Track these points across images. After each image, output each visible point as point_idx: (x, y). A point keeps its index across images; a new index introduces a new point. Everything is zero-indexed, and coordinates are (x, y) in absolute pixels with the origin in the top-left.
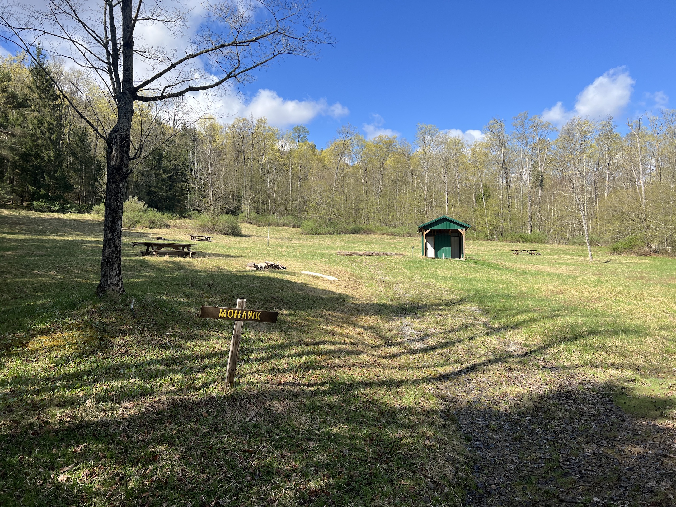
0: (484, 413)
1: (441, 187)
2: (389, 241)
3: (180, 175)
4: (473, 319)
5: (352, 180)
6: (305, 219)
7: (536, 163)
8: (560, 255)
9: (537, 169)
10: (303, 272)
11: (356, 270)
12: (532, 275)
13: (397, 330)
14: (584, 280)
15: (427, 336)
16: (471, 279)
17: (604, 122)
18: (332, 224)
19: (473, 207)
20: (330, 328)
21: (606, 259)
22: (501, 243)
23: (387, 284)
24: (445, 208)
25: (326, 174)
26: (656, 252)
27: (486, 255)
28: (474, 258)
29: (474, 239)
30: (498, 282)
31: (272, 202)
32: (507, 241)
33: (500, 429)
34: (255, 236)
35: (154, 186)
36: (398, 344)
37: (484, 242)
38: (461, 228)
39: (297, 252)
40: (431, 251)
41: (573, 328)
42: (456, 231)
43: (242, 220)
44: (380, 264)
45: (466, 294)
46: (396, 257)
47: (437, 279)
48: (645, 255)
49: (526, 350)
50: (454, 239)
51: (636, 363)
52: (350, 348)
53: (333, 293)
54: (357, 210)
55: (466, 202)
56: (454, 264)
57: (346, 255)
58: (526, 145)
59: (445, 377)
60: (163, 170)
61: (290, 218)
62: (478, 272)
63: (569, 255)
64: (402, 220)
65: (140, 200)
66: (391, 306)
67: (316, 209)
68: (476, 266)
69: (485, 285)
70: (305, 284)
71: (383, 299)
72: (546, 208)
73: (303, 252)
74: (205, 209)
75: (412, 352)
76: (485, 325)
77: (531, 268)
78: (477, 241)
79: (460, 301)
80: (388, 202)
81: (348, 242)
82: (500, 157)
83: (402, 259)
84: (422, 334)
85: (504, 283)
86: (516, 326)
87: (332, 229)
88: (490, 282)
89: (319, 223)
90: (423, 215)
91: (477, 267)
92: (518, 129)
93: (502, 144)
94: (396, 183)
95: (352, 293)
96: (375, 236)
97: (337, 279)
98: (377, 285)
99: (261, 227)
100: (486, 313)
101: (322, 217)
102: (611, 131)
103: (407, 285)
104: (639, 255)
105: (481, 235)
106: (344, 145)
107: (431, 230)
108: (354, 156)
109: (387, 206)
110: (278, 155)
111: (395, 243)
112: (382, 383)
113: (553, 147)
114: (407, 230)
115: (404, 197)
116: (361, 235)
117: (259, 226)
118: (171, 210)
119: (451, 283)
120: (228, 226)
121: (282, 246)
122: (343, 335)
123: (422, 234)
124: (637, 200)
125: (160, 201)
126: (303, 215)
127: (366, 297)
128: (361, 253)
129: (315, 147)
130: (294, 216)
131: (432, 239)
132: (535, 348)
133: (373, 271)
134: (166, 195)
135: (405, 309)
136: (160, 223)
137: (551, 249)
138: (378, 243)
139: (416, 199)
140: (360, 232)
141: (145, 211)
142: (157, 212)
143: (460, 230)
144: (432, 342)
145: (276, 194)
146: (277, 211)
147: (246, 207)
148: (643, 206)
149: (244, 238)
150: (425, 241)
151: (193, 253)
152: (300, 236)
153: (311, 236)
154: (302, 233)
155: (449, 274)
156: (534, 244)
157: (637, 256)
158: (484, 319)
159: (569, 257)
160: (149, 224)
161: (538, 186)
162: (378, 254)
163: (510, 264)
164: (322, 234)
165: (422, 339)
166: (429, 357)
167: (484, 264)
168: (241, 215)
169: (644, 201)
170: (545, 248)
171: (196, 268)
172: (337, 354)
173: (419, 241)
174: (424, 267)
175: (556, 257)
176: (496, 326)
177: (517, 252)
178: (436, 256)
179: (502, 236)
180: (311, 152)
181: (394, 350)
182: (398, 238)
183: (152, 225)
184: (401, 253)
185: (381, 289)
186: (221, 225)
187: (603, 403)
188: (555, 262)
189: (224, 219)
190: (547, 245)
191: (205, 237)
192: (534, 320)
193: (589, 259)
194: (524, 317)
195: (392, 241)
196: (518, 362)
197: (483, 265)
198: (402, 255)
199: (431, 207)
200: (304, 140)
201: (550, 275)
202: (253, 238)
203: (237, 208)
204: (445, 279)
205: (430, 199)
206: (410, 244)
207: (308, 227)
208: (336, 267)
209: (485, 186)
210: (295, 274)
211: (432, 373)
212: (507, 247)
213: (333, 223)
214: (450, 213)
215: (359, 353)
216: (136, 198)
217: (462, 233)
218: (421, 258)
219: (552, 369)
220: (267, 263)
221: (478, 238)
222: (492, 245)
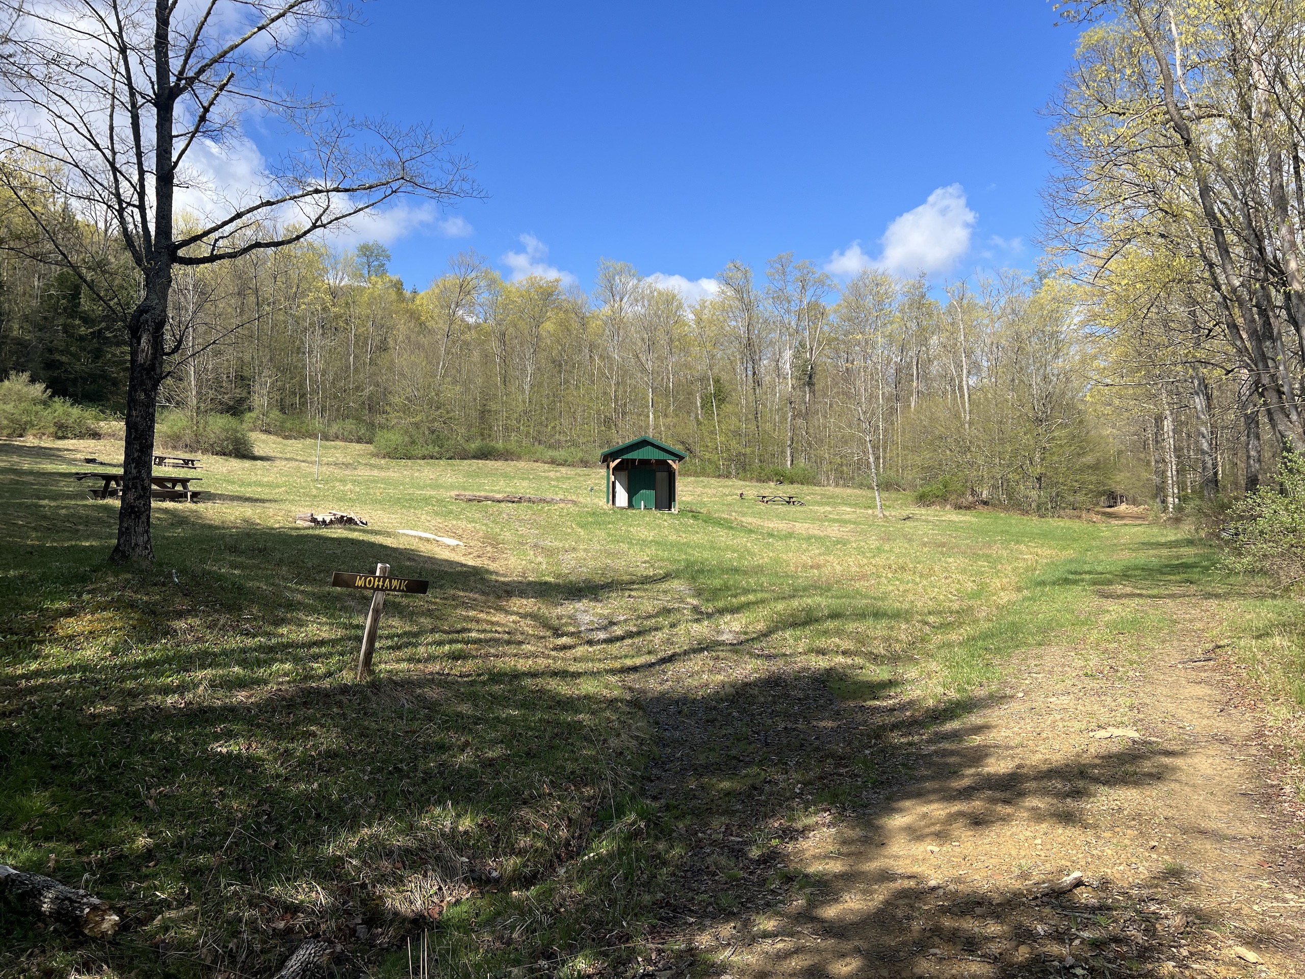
0: (677, 702)
1: (641, 378)
2: (547, 474)
3: (120, 330)
4: (680, 603)
5: (476, 355)
6: (382, 427)
7: (803, 345)
8: (835, 505)
9: (803, 355)
10: (401, 531)
11: (492, 528)
12: (781, 539)
13: (570, 617)
14: (858, 549)
15: (612, 623)
16: (684, 544)
17: (911, 281)
18: (438, 441)
19: (697, 418)
20: (472, 613)
21: (906, 512)
22: (742, 483)
23: (549, 553)
24: (649, 417)
25: (424, 341)
26: (985, 503)
27: (715, 503)
28: (694, 508)
29: (696, 474)
30: (727, 548)
31: (314, 392)
32: (752, 479)
33: (693, 714)
34: (281, 458)
35: (61, 351)
36: (572, 634)
37: (713, 481)
38: (673, 458)
39: (377, 492)
40: (622, 497)
41: (809, 610)
42: (665, 462)
43: (251, 425)
44: (534, 517)
45: (671, 567)
46: (562, 505)
47: (630, 543)
48: (968, 508)
49: (742, 637)
50: (661, 476)
51: (875, 651)
52: (506, 637)
53: (465, 565)
54: (484, 413)
55: (684, 407)
56: (659, 518)
57: (470, 500)
58: (788, 311)
59: (635, 669)
60: (81, 318)
61: (350, 425)
62: (697, 533)
63: (850, 505)
64: (571, 436)
65: (33, 380)
66: (558, 585)
67: (405, 410)
68: (696, 523)
69: (706, 554)
70: (412, 550)
71: (544, 576)
72: (816, 424)
73: (388, 494)
74: (178, 403)
75: (590, 643)
76: (695, 609)
77: (780, 526)
78: (701, 479)
79: (664, 578)
80: (545, 401)
81: (468, 475)
82: (742, 331)
83: (573, 509)
84: (606, 622)
85: (734, 551)
86: (734, 610)
87: (437, 448)
88: (714, 549)
89: (411, 437)
90: (610, 428)
91: (697, 525)
92: (775, 283)
93: (748, 307)
94: (560, 365)
95: (493, 566)
96: (521, 464)
97: (461, 543)
98: (532, 553)
99: (291, 441)
100: (699, 593)
101: (417, 425)
102: (923, 296)
103: (581, 554)
104: (958, 507)
105: (710, 469)
106: (461, 287)
107: (623, 460)
108: (481, 310)
109: (542, 408)
110: (328, 298)
111: (557, 479)
112: (555, 674)
113: (832, 318)
114: (580, 455)
115: (575, 393)
116: (493, 462)
117: (286, 437)
118: (98, 401)
119: (652, 551)
120: (227, 439)
121: (343, 481)
122: (492, 623)
123: (608, 467)
124: (957, 416)
125: (74, 382)
126: (379, 419)
127: (516, 573)
128: (499, 496)
129: (402, 285)
130: (359, 419)
131: (624, 475)
132: (754, 635)
133: (522, 530)
134: (87, 370)
135: (580, 590)
136: (80, 427)
137: (822, 494)
138: (526, 479)
139: (597, 398)
140: (491, 455)
141: (45, 403)
142: (72, 405)
143: (670, 462)
144: (618, 631)
145: (323, 375)
146: (323, 409)
147: (260, 399)
148: (967, 426)
149: (259, 463)
150: (612, 478)
151: (195, 495)
152: (373, 461)
153: (394, 462)
154: (376, 455)
155: (650, 535)
156: (795, 486)
157: (955, 509)
158: (695, 602)
159: (848, 509)
160: (56, 429)
161: (804, 385)
162: (530, 500)
163: (750, 520)
164: (417, 458)
165: (605, 628)
166: (614, 648)
167: (709, 520)
168: (248, 415)
169: (968, 418)
170: (812, 494)
171: (208, 522)
172: (490, 643)
173: (600, 476)
174: (609, 523)
175: (828, 509)
176: (710, 610)
177: (765, 500)
178: (631, 505)
179: (745, 470)
180: (394, 296)
181: (564, 640)
182: (563, 470)
183: (62, 431)
184: (569, 498)
185: (540, 559)
186: (213, 436)
187: (815, 690)
188: (826, 518)
189: (218, 424)
190: (817, 488)
191: (184, 460)
192: (763, 601)
193: (878, 512)
194: (751, 597)
195: (552, 474)
196: (730, 651)
197: (705, 521)
198: (573, 501)
199: (624, 413)
200: (381, 271)
201: (809, 538)
202: (277, 463)
203: (241, 401)
204: (644, 543)
205: (622, 400)
206: (585, 481)
207: (388, 443)
208: (455, 522)
209: (717, 381)
210: (388, 534)
211: (617, 665)
212: (752, 490)
213: (438, 436)
214: (656, 426)
215: (520, 643)
216: (25, 376)
217: (674, 466)
218: (605, 507)
219: (769, 657)
220: (335, 515)
221: (703, 473)
222: (727, 486)
